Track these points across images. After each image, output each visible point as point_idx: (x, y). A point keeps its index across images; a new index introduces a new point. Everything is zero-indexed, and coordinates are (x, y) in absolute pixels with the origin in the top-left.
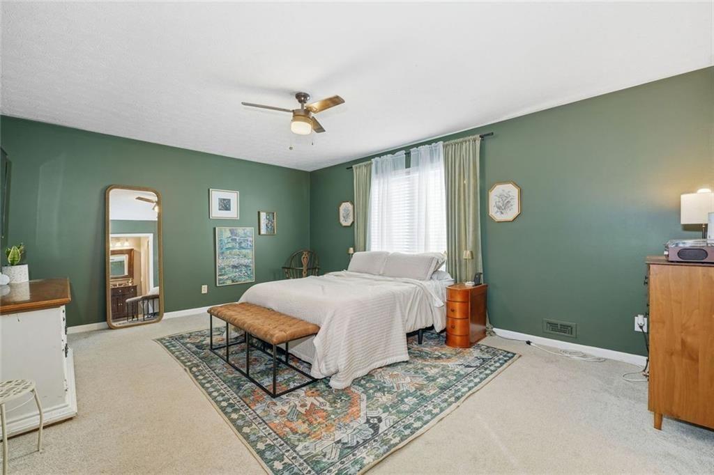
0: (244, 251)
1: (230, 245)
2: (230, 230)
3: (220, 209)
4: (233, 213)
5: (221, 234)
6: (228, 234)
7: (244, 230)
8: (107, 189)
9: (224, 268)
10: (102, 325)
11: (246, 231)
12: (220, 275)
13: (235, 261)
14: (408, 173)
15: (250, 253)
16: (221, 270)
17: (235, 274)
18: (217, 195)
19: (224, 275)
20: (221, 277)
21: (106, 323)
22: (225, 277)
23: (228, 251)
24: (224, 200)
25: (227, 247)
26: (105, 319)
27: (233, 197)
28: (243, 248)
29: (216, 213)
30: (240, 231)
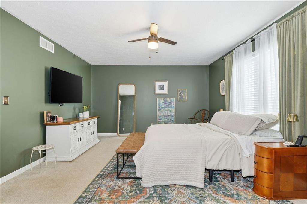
0: (170, 109)
1: (163, 106)
2: (163, 99)
3: (159, 90)
4: (165, 91)
5: (159, 101)
6: (163, 101)
7: (170, 99)
8: (118, 85)
9: (161, 117)
10: (116, 134)
11: (171, 99)
12: (159, 120)
13: (166, 114)
14: (253, 55)
15: (173, 110)
16: (159, 117)
17: (166, 120)
18: (157, 84)
19: (160, 120)
20: (159, 121)
21: (117, 134)
22: (161, 120)
23: (163, 109)
24: (161, 85)
25: (162, 107)
26: (116, 132)
27: (165, 84)
28: (170, 107)
29: (157, 91)
30: (168, 99)
